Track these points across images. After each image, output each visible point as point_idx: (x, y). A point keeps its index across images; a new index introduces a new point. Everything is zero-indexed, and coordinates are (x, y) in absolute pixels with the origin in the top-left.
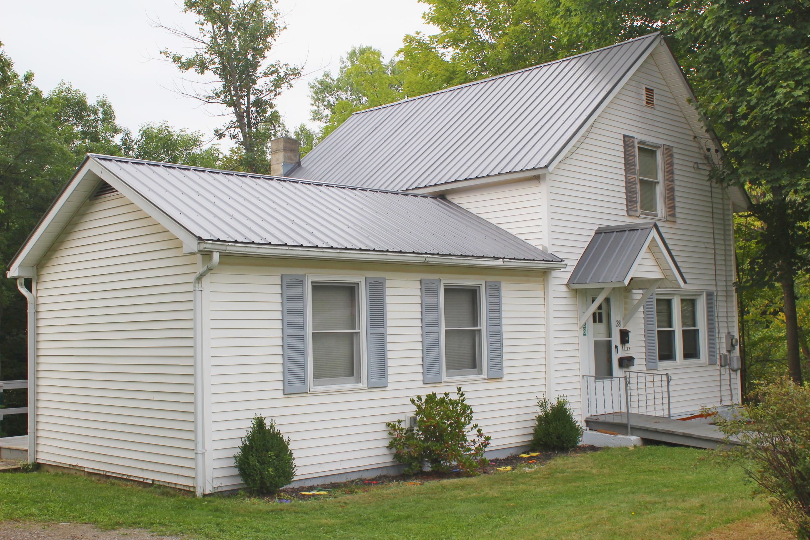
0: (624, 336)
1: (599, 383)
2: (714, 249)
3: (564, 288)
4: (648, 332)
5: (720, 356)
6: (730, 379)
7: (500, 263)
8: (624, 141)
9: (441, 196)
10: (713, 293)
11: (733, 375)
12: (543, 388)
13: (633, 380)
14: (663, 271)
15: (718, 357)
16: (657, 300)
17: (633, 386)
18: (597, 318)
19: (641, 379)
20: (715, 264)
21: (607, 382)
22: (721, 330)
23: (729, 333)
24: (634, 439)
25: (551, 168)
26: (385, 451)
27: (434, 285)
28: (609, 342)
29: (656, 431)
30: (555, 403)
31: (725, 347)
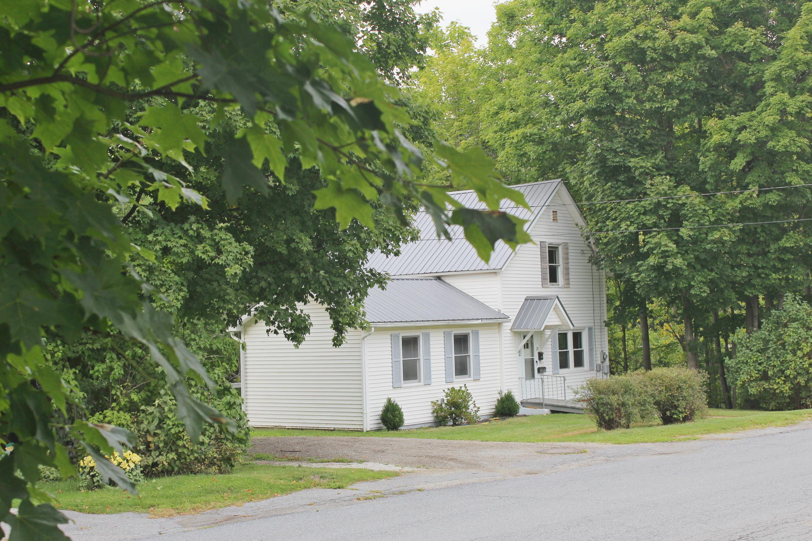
0: (541, 355)
1: (528, 382)
2: (593, 301)
3: (509, 331)
4: (553, 353)
5: (597, 366)
7: (480, 321)
8: (541, 245)
9: (439, 278)
10: (592, 327)
12: (499, 385)
13: (545, 380)
14: (561, 320)
15: (595, 366)
16: (559, 334)
17: (545, 383)
18: (526, 346)
19: (550, 380)
20: (594, 310)
21: (532, 381)
22: (597, 349)
23: (602, 351)
24: (546, 411)
25: (503, 269)
26: (431, 415)
27: (450, 334)
28: (533, 360)
29: (558, 406)
30: (506, 392)
31: (599, 359)
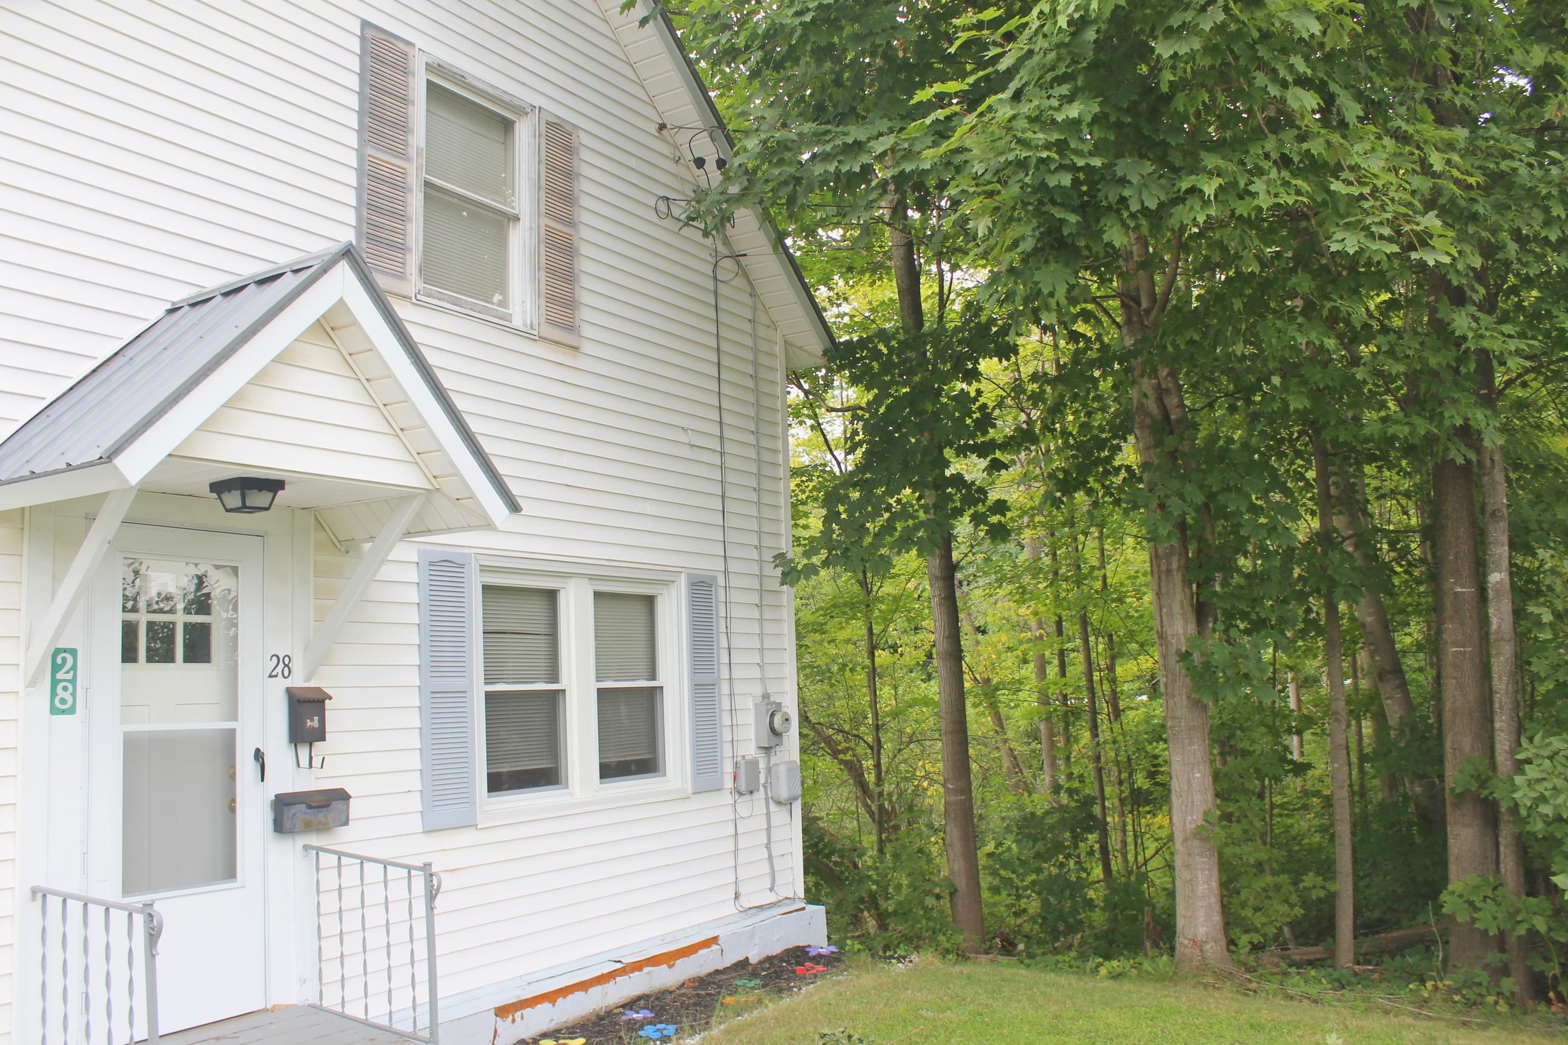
0: (307, 714)
2: (722, 454)
5: (736, 765)
6: (769, 829)
8: (363, 38)
10: (715, 578)
11: (779, 815)
14: (417, 458)
15: (728, 768)
16: (486, 588)
19: (351, 882)
20: (723, 497)
22: (738, 688)
23: (766, 696)
28: (229, 738)
31: (753, 737)
